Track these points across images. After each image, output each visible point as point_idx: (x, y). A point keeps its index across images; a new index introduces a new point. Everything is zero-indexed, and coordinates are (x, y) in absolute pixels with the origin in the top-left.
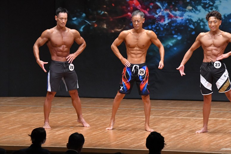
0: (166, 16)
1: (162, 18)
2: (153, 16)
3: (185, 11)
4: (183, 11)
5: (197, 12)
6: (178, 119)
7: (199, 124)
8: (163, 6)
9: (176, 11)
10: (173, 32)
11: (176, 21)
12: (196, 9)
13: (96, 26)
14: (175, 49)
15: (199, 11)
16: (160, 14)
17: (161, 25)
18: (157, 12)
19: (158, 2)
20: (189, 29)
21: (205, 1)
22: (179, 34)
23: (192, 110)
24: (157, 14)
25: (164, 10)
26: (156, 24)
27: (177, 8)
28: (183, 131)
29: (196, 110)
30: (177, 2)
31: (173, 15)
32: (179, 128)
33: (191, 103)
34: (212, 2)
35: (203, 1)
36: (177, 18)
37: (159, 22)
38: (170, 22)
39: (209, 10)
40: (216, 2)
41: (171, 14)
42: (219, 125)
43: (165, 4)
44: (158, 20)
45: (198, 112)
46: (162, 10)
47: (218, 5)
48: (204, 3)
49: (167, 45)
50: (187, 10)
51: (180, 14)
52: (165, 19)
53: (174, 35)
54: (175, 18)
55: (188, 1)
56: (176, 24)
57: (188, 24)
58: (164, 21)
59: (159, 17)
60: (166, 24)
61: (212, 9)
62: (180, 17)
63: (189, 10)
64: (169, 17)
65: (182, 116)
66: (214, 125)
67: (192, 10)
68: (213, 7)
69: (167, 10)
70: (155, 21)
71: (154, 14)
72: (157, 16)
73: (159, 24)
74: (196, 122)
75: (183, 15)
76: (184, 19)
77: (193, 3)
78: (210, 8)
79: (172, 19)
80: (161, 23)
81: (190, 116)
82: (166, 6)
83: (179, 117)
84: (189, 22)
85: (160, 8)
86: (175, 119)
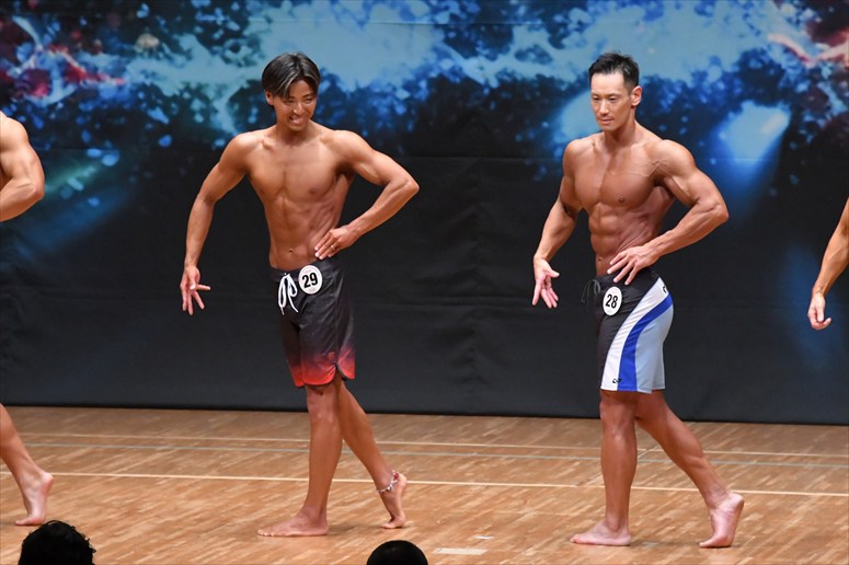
0: (55, 73)
1: (39, 79)
2: (3, 73)
3: (133, 54)
4: (122, 53)
5: (179, 59)
6: (107, 483)
7: (191, 498)
8: (42, 31)
9: (94, 51)
10: (86, 137)
11: (95, 93)
12: (176, 48)
14: (94, 202)
15: (188, 55)
16: (31, 63)
17: (36, 109)
18: (20, 57)
19: (23, 16)
20: (149, 126)
21: (211, 18)
22: (108, 144)
23: (161, 445)
24: (18, 64)
25: (46, 48)
26: (16, 104)
27: (98, 42)
28: (130, 526)
29: (179, 443)
30: (98, 16)
31: (83, 69)
32: (112, 516)
33: (157, 418)
34: (237, 22)
35: (200, 17)
36: (99, 79)
37: (26, 97)
38: (73, 95)
39: (224, 50)
40: (251, 19)
41: (75, 64)
42: (270, 501)
43: (50, 23)
44: (24, 89)
45: (187, 451)
46: (39, 47)
47: (261, 32)
48: (205, 25)
49: (61, 188)
50: (139, 50)
51: (110, 67)
52: (50, 82)
53: (87, 147)
54: (90, 82)
55: (140, 14)
56: (98, 103)
57: (144, 105)
58: (49, 91)
59: (26, 77)
60: (56, 104)
61: (236, 49)
62: (113, 76)
63: (145, 50)
64: (66, 78)
65: (125, 469)
66: (252, 501)
67: (160, 49)
68: (241, 41)
69: (61, 49)
70: (11, 91)
71: (6, 62)
72: (18, 71)
73: (28, 102)
74: (180, 490)
75: (124, 70)
76: (129, 86)
77: (163, 22)
78: (230, 42)
79: (81, 83)
80: (34, 99)
81: (153, 467)
82: (57, 32)
83: (110, 471)
84: (148, 99)
85: (30, 39)
86: (93, 480)
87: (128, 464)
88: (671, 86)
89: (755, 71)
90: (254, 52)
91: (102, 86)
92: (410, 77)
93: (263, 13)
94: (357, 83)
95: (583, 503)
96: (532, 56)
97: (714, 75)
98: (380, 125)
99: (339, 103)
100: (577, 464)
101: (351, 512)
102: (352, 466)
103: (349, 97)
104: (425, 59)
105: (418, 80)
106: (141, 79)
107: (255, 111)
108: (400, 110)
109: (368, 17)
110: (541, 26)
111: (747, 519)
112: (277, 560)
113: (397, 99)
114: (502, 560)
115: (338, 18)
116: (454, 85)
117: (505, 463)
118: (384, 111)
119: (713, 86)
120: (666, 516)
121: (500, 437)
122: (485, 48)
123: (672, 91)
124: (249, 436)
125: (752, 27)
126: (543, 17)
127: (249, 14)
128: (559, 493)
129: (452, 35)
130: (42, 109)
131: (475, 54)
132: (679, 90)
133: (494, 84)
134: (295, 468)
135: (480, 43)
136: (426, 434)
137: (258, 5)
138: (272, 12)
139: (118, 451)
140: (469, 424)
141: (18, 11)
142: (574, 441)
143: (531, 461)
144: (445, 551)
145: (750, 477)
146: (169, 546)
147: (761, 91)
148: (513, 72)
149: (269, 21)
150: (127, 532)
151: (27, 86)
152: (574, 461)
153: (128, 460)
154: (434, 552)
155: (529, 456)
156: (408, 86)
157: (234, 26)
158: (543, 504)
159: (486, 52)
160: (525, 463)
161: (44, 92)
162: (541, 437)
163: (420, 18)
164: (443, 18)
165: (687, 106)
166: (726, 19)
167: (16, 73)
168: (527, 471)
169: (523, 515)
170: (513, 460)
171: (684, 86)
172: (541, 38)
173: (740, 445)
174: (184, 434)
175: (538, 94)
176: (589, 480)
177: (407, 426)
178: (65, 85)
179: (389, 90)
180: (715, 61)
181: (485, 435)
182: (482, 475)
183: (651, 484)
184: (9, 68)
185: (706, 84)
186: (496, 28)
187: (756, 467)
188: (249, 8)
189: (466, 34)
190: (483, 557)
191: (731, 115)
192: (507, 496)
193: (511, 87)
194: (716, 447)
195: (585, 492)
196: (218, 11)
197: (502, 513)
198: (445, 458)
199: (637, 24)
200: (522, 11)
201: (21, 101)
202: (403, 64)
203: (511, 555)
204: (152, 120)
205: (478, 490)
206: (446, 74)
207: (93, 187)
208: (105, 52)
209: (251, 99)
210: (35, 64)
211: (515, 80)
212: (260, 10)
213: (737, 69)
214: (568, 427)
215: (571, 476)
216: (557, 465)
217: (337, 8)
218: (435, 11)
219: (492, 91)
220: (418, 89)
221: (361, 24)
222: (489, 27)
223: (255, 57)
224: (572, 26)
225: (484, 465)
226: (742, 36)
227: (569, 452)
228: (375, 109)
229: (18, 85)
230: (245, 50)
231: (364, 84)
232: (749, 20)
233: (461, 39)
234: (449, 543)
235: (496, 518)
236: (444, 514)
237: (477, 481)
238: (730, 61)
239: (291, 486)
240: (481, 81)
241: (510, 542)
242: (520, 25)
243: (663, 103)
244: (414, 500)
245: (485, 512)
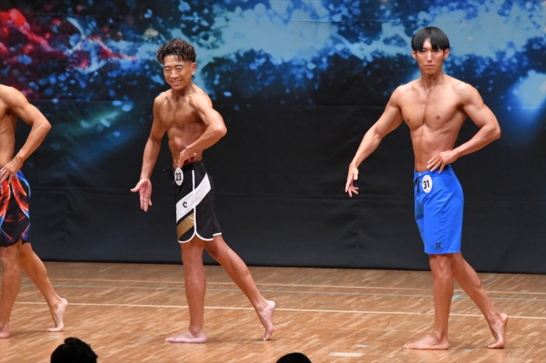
0: (93, 53)
1: (83, 56)
2: (61, 53)
3: (142, 41)
4: (135, 40)
6: (126, 310)
7: (177, 320)
8: (85, 27)
9: (117, 39)
10: (112, 93)
11: (118, 66)
12: (169, 37)
14: (117, 134)
16: (78, 47)
17: (81, 75)
18: (72, 43)
19: (73, 17)
20: (152, 86)
21: (190, 18)
22: (126, 98)
23: (160, 287)
24: (70, 47)
25: (87, 37)
26: (68, 72)
27: (120, 34)
28: (139, 337)
29: (170, 286)
30: (121, 17)
31: (110, 51)
32: (128, 331)
33: (157, 270)
34: (207, 21)
35: (184, 18)
36: (120, 57)
37: (75, 68)
38: (104, 67)
39: (199, 39)
40: (216, 19)
41: (106, 48)
42: (227, 322)
43: (90, 22)
44: (74, 63)
45: (175, 291)
46: (83, 37)
47: (222, 27)
48: (187, 22)
49: (96, 126)
50: (146, 39)
51: (128, 49)
52: (90, 59)
53: (113, 100)
54: (115, 59)
55: (147, 16)
56: (119, 72)
57: (149, 73)
58: (89, 64)
59: (75, 56)
60: (93, 72)
61: (206, 38)
62: (129, 55)
63: (150, 38)
64: (100, 56)
65: (136, 301)
66: (216, 322)
67: (159, 38)
68: (209, 33)
69: (97, 38)
70: (65, 64)
71: (63, 46)
72: (70, 52)
73: (76, 71)
74: (170, 315)
75: (136, 51)
76: (139, 61)
77: (161, 21)
78: (203, 34)
79: (109, 59)
80: (80, 69)
81: (154, 300)
82: (94, 28)
83: (126, 303)
84: (151, 69)
85: (78, 32)
86: (116, 308)
87: (138, 298)
88: (481, 60)
89: (537, 51)
90: (217, 40)
91: (122, 61)
92: (316, 55)
93: (224, 15)
94: (283, 60)
95: (425, 324)
96: (394, 42)
97: (510, 54)
98: (297, 85)
99: (271, 72)
100: (422, 299)
101: (279, 329)
102: (279, 300)
103: (277, 68)
104: (326, 44)
105: (321, 57)
106: (147, 57)
107: (218, 77)
108: (310, 76)
109: (290, 17)
110: (400, 23)
111: (530, 335)
112: (231, 359)
113: (308, 69)
114: (373, 360)
115: (270, 18)
116: (344, 60)
117: (376, 299)
118: (299, 76)
119: (509, 61)
120: (478, 333)
121: (373, 283)
122: (364, 37)
123: (483, 64)
124: (214, 281)
125: (534, 23)
126: (401, 17)
127: (215, 16)
128: (411, 318)
129: (343, 28)
130: (85, 76)
131: (358, 41)
132: (487, 63)
133: (370, 59)
134: (242, 301)
135: (361, 33)
136: (327, 280)
137: (220, 10)
138: (229, 14)
139: (132, 290)
140: (354, 274)
141: (70, 14)
142: (419, 285)
143: (393, 297)
144: (337, 354)
145: (532, 308)
146: (163, 350)
147: (540, 64)
148: (382, 52)
149: (227, 20)
150: (138, 341)
151: (76, 62)
152: (420, 298)
153: (139, 296)
154: (330, 355)
155: (391, 295)
156: (315, 61)
157: (205, 23)
158: (400, 325)
159: (365, 39)
160: (389, 299)
161: (86, 65)
162: (399, 283)
163: (323, 18)
164: (337, 18)
165: (493, 73)
166: (518, 18)
167: (69, 53)
168: (391, 304)
169: (387, 332)
170: (381, 297)
171: (491, 61)
172: (400, 30)
173: (525, 288)
174: (174, 280)
175: (398, 66)
176: (429, 310)
177: (314, 275)
178: (99, 61)
179: (303, 63)
180: (511, 45)
181: (364, 281)
182: (361, 306)
183: (468, 312)
184: (65, 50)
185: (505, 60)
186: (371, 24)
187: (536, 302)
188: (215, 12)
189: (352, 28)
190: (361, 358)
191: (521, 79)
192: (377, 319)
193: (381, 62)
194: (509, 289)
195: (427, 317)
196: (195, 14)
197: (373, 329)
198: (338, 295)
199: (461, 21)
200: (388, 13)
201: (72, 71)
202: (312, 47)
203: (378, 357)
204: (154, 83)
205: (359, 316)
206: (339, 54)
207: (116, 125)
208: (124, 39)
209: (216, 69)
210: (81, 47)
211: (383, 57)
212: (222, 13)
213: (525, 50)
214: (415, 276)
215: (417, 307)
216: (409, 301)
217: (270, 11)
218: (333, 13)
219: (369, 64)
220: (321, 62)
221: (286, 22)
222: (367, 23)
223: (218, 43)
224: (419, 23)
225: (362, 300)
226: (528, 29)
227: (417, 292)
228: (294, 76)
229: (70, 61)
230: (212, 39)
231: (286, 60)
232: (532, 19)
233: (349, 31)
234: (340, 349)
235: (369, 334)
236: (336, 331)
237: (358, 310)
238: (520, 45)
239: (240, 313)
240: (362, 57)
241: (378, 349)
242: (386, 22)
243: (477, 71)
244: (318, 322)
245: (362, 330)
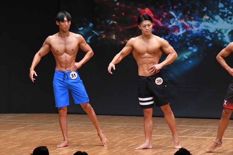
0: (180, 27)
1: (176, 28)
2: (167, 27)
3: (202, 21)
4: (199, 21)
5: (215, 22)
6: (193, 139)
8: (177, 15)
9: (191, 20)
10: (188, 44)
11: (191, 32)
12: (214, 19)
13: (104, 36)
14: (190, 62)
15: (217, 21)
16: (174, 24)
17: (175, 36)
18: (171, 22)
19: (172, 11)
20: (206, 41)
21: (224, 11)
22: (195, 46)
23: (208, 129)
24: (171, 24)
25: (178, 20)
26: (170, 35)
27: (192, 18)
28: (199, 151)
29: (213, 129)
30: (193, 11)
31: (188, 25)
34: (232, 12)
35: (221, 10)
36: (192, 28)
37: (173, 33)
38: (185, 32)
39: (227, 20)
41: (186, 24)
43: (179, 13)
44: (172, 31)
46: (176, 19)
48: (222, 12)
49: (182, 58)
50: (204, 20)
51: (196, 25)
52: (179, 29)
53: (189, 47)
54: (190, 29)
55: (204, 10)
56: (192, 35)
57: (205, 35)
58: (179, 31)
59: (173, 28)
60: (181, 35)
61: (231, 19)
62: (196, 27)
64: (184, 28)
65: (198, 135)
67: (209, 19)
68: (232, 17)
69: (182, 20)
70: (168, 31)
71: (167, 24)
72: (171, 26)
73: (173, 35)
75: (199, 25)
76: (200, 30)
77: (210, 12)
78: (229, 17)
79: (188, 29)
80: (175, 34)
81: (206, 135)
82: (181, 15)
83: (193, 136)
84: (206, 33)
85: (174, 17)
86: (189, 138)
91: (193, 30)
106: (204, 28)
139: (196, 130)
153: (199, 133)
157: (230, 13)
161: (177, 32)
178: (183, 30)
196: (226, 9)
204: (207, 39)
207: (190, 58)
208: (194, 20)
229: (170, 30)
